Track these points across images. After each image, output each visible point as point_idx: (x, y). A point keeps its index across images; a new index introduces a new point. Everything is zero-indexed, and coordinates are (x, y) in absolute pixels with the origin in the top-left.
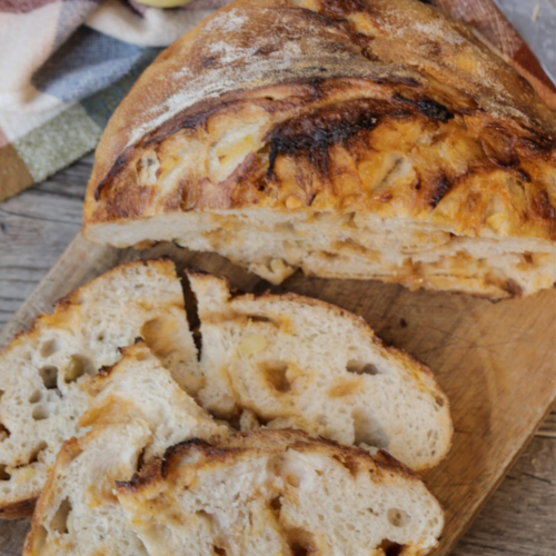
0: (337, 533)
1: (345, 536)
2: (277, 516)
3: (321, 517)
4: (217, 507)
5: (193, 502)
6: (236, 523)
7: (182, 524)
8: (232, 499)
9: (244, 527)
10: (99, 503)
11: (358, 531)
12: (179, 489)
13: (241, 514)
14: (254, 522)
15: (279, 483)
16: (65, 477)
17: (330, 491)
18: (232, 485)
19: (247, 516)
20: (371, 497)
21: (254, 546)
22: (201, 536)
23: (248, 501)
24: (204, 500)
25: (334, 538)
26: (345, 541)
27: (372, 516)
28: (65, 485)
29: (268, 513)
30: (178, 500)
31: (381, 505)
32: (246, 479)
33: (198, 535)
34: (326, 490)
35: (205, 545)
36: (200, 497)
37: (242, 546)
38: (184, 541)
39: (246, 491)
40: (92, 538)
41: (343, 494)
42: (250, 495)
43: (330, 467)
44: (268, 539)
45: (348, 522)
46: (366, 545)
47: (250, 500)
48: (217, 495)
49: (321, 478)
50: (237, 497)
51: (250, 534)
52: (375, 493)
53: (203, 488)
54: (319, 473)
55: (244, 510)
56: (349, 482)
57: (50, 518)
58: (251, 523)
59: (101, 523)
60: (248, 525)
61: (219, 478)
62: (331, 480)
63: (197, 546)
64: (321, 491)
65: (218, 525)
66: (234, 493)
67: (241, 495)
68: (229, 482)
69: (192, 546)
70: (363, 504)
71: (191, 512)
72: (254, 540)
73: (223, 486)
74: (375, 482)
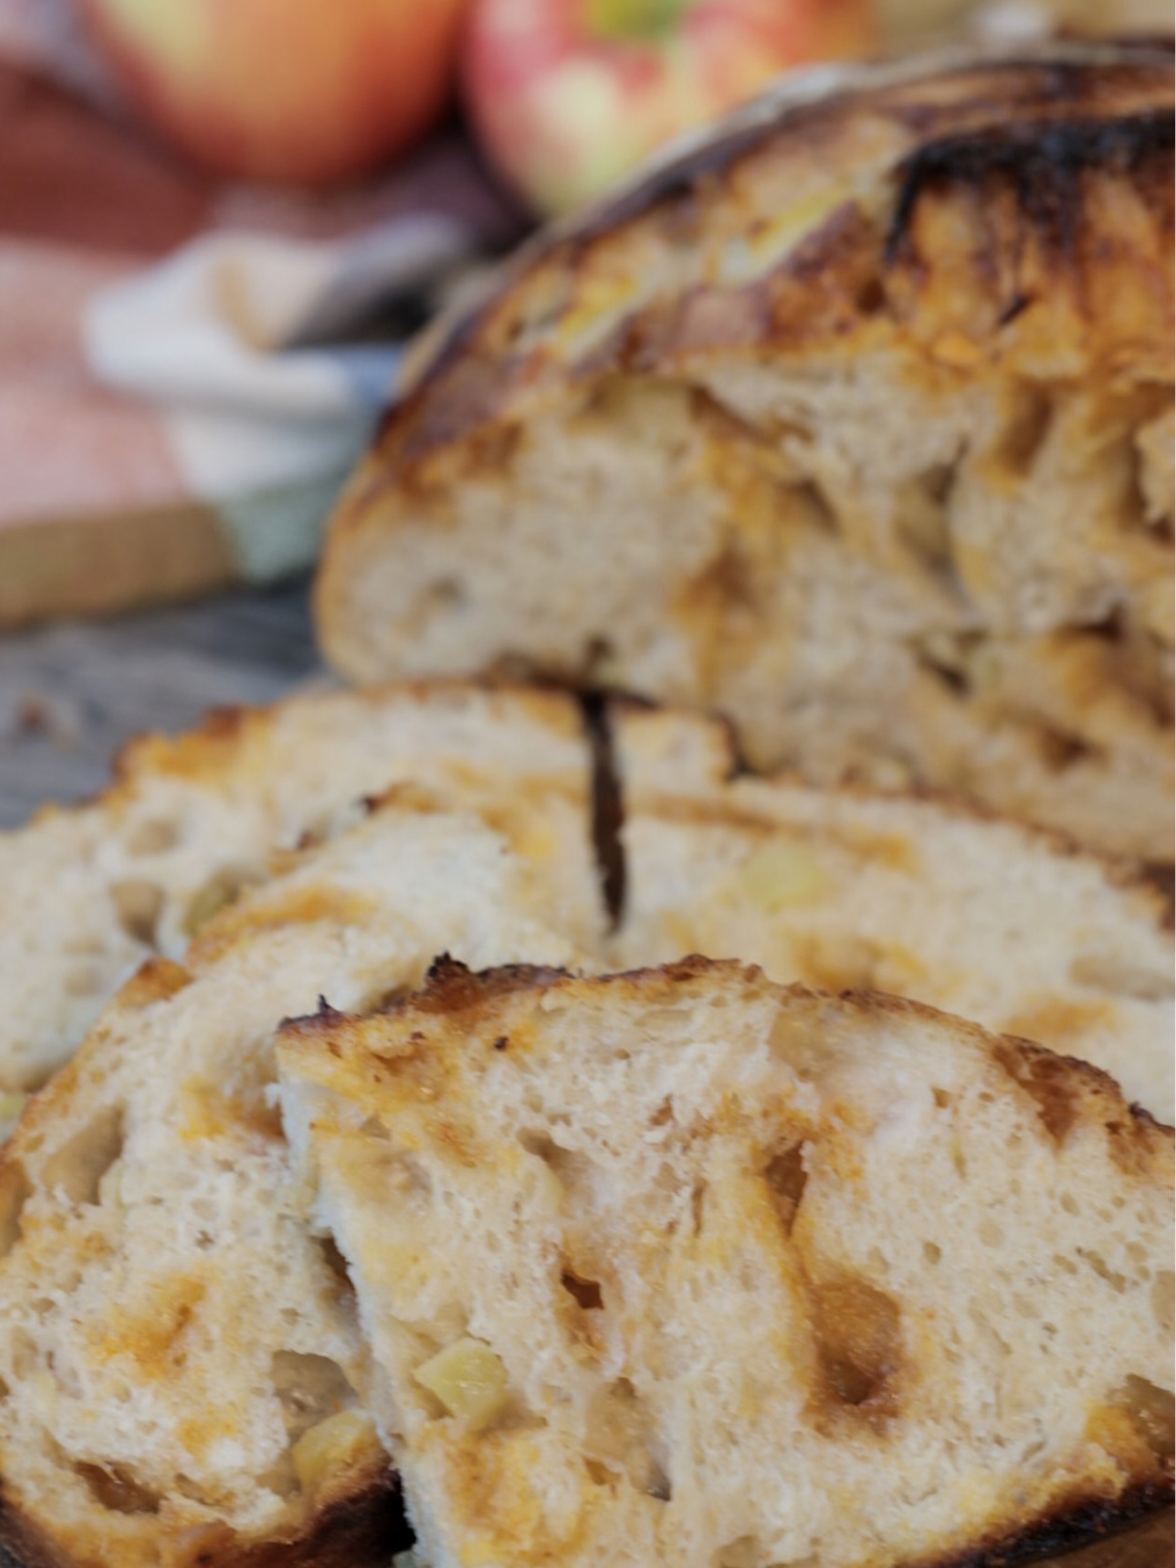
0: (979, 1318)
1: (1006, 1330)
2: (788, 1225)
3: (933, 1252)
4: (592, 1134)
5: (515, 1094)
6: (650, 1200)
7: (472, 1165)
8: (644, 1116)
9: (671, 1228)
10: (214, 1131)
11: (1050, 1329)
12: (478, 1044)
13: (668, 1179)
14: (707, 1214)
15: (807, 1102)
16: (121, 1041)
17: (971, 1167)
18: (651, 1073)
19: (687, 1192)
20: (1106, 1216)
21: (696, 1294)
22: (527, 1212)
23: (694, 1134)
24: (553, 1100)
25: (967, 1329)
26: (1006, 1349)
27: (1103, 1287)
28: (116, 1066)
29: (756, 1192)
30: (469, 1076)
31: (1135, 1251)
32: (701, 1059)
33: (517, 1207)
34: (959, 1162)
35: (534, 1246)
36: (542, 1082)
37: (658, 1290)
38: (468, 1218)
39: (694, 1100)
40: (172, 1233)
41: (1015, 1188)
42: (707, 1112)
43: (979, 1087)
44: (747, 1282)
45: (1021, 1286)
46: (1072, 1378)
47: (702, 1130)
48: (599, 1091)
49: (945, 1115)
50: (663, 1114)
51: (692, 1253)
52: (1120, 1203)
53: (556, 1057)
54: (941, 1099)
55: (682, 1168)
56: (1037, 1151)
57: (50, 1147)
58: (697, 1216)
59: (213, 1190)
60: (687, 1223)
61: (613, 1039)
62: (978, 1130)
63: (507, 1244)
64: (943, 1165)
65: (589, 1197)
66: (653, 1098)
67: (676, 1105)
68: (642, 1061)
69: (492, 1244)
70: (1077, 1233)
71: (505, 1130)
72: (701, 1274)
73: (620, 1066)
74: (1125, 1170)
